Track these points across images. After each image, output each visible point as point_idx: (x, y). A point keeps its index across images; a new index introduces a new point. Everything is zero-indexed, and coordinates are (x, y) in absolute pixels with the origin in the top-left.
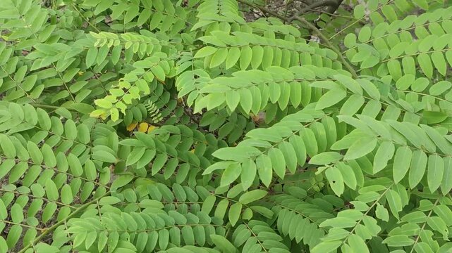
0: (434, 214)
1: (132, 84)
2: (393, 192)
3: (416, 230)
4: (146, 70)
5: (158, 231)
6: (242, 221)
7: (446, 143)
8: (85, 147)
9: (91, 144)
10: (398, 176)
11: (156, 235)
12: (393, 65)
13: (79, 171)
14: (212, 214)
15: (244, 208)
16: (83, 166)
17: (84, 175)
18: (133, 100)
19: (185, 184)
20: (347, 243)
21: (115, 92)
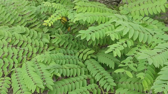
0: (141, 48)
1: (55, 16)
2: (129, 41)
3: (135, 52)
4: (59, 13)
5: (62, 60)
6: (87, 59)
7: (145, 30)
8: (40, 39)
9: (41, 38)
10: (130, 36)
11: (61, 61)
12: (133, 13)
13: (38, 45)
14: (78, 57)
15: (88, 56)
16: (40, 44)
17: (40, 46)
18: (55, 21)
19: (70, 49)
20: (115, 50)
21: (50, 19)
